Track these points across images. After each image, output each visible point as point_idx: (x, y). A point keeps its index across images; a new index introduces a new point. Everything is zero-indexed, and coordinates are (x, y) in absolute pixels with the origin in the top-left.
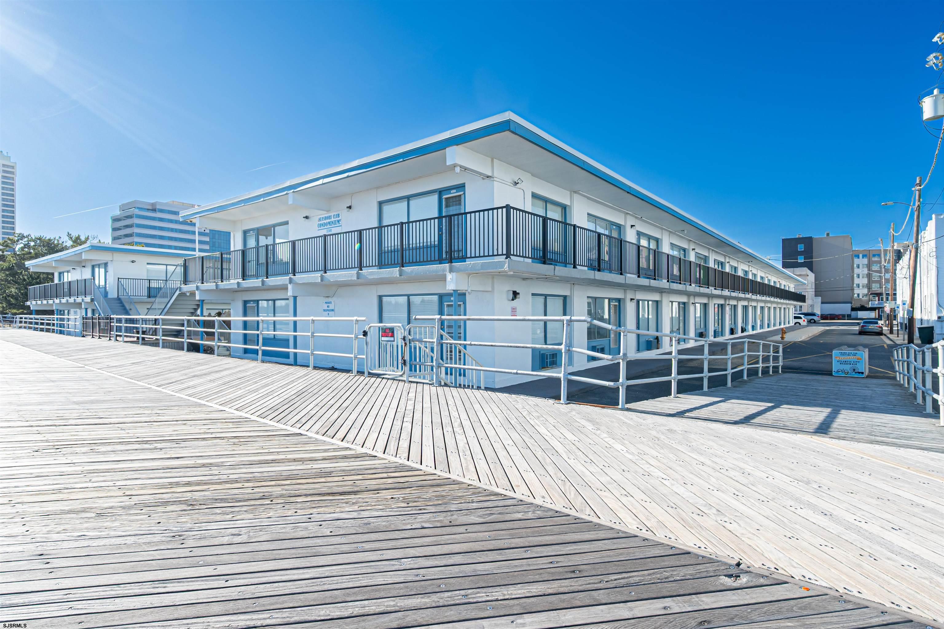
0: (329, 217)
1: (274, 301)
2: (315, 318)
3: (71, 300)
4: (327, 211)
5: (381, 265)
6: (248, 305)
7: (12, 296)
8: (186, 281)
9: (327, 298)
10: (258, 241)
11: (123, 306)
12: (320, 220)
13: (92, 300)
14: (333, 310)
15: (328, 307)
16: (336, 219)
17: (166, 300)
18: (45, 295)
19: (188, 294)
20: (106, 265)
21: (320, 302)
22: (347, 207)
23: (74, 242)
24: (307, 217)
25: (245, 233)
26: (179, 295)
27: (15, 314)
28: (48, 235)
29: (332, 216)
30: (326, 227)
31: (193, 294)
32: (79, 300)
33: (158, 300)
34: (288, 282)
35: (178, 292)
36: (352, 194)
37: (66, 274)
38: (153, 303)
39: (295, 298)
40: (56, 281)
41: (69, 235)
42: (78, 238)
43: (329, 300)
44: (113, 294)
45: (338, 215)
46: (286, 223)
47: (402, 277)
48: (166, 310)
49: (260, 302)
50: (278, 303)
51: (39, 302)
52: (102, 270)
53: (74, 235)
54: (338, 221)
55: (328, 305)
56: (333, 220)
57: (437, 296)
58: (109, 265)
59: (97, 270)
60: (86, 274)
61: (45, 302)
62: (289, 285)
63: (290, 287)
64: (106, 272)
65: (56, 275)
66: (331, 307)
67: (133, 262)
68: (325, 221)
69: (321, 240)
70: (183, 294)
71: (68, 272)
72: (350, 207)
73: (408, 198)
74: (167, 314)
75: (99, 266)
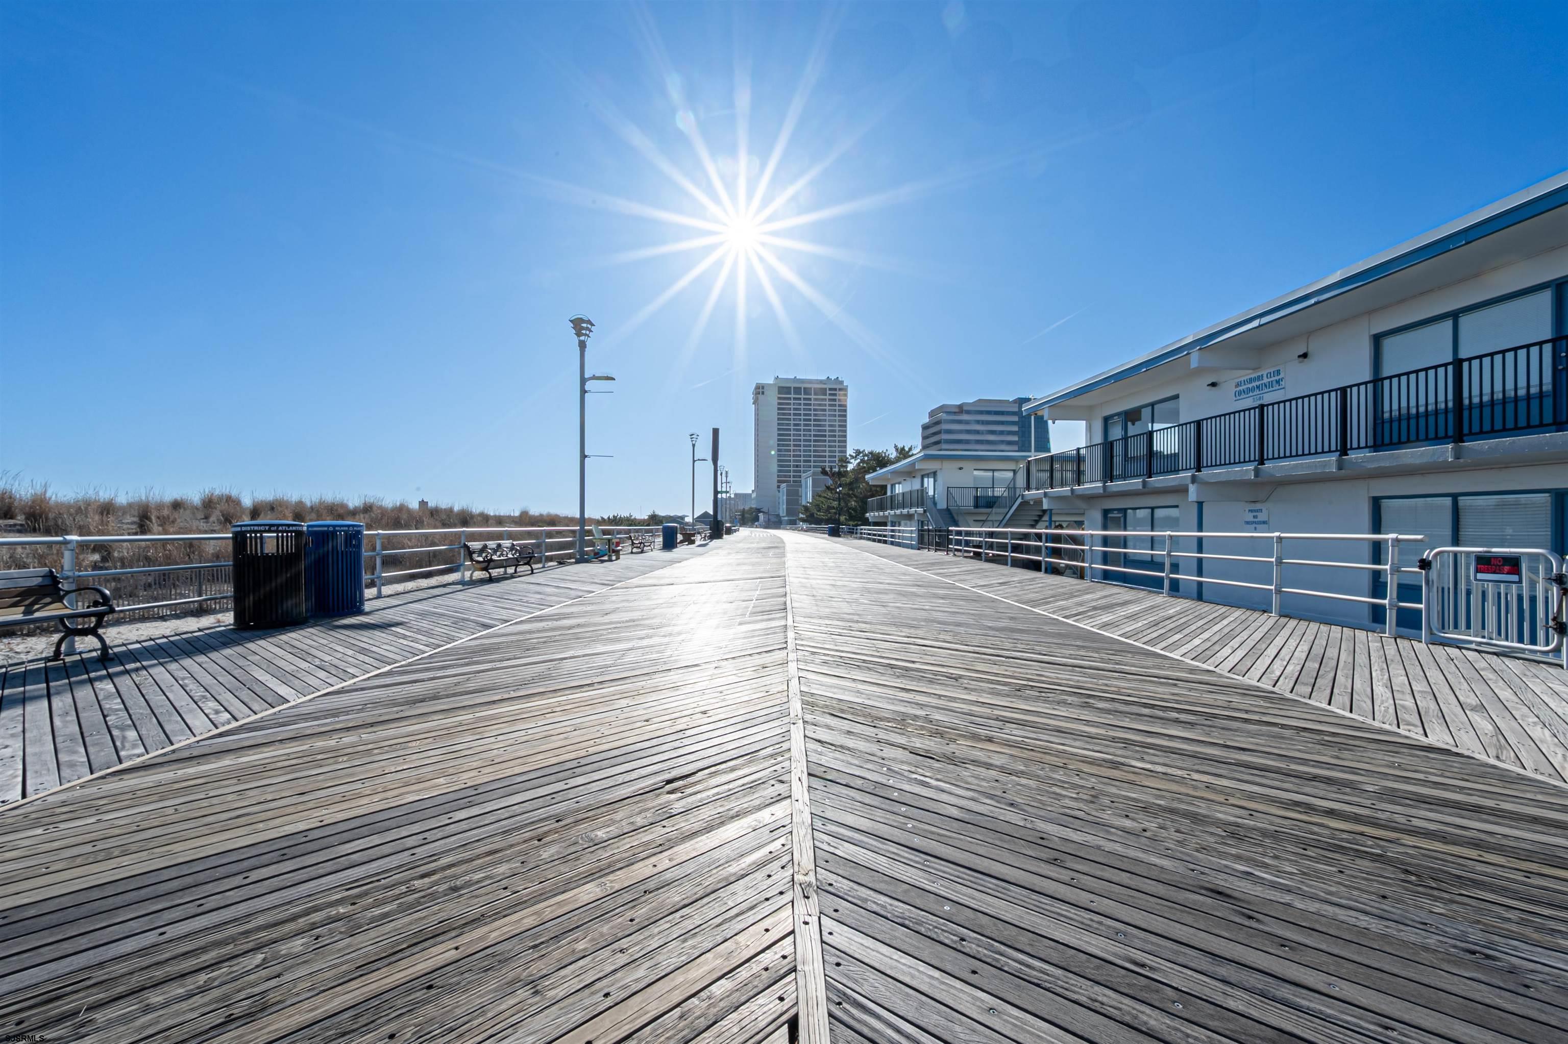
0: (1260, 378)
1: (1153, 509)
2: (1283, 535)
3: (905, 511)
4: (1254, 369)
5: (1377, 445)
6: (1110, 515)
7: (853, 509)
8: (1028, 488)
9: (1253, 504)
10: (1125, 429)
11: (953, 517)
12: (1238, 385)
13: (925, 511)
14: (1264, 523)
15: (1255, 517)
16: (1273, 379)
17: (1005, 510)
18: (881, 507)
19: (1032, 503)
20: (934, 474)
21: (1243, 511)
22: (1299, 356)
23: (900, 453)
24: (1213, 385)
25: (1106, 420)
26: (1021, 504)
27: (857, 525)
28: (878, 449)
29: (1265, 376)
30: (1251, 394)
31: (1039, 502)
32: (913, 510)
33: (994, 510)
34: (1189, 481)
35: (1019, 500)
36: (1310, 334)
37: (897, 486)
38: (989, 514)
39: (1200, 504)
40: (889, 493)
41: (896, 446)
42: (903, 449)
43: (1258, 506)
44: (942, 505)
45: (1278, 372)
46: (1176, 397)
47: (1462, 460)
48: (1004, 522)
49: (1129, 511)
50: (1159, 513)
51: (876, 514)
52: (931, 480)
53: (900, 446)
54: (1278, 382)
55: (1255, 514)
56: (1265, 380)
57: (1547, 495)
58: (938, 474)
59: (926, 480)
60: (916, 486)
61: (881, 513)
62: (1191, 486)
63: (1192, 488)
64: (935, 481)
65: (889, 487)
66: (1262, 517)
67: (961, 469)
68: (1250, 386)
69: (1255, 415)
70: (1025, 503)
71: (899, 483)
72: (1305, 356)
73: (1455, 315)
74: (1005, 526)
75: (928, 475)
